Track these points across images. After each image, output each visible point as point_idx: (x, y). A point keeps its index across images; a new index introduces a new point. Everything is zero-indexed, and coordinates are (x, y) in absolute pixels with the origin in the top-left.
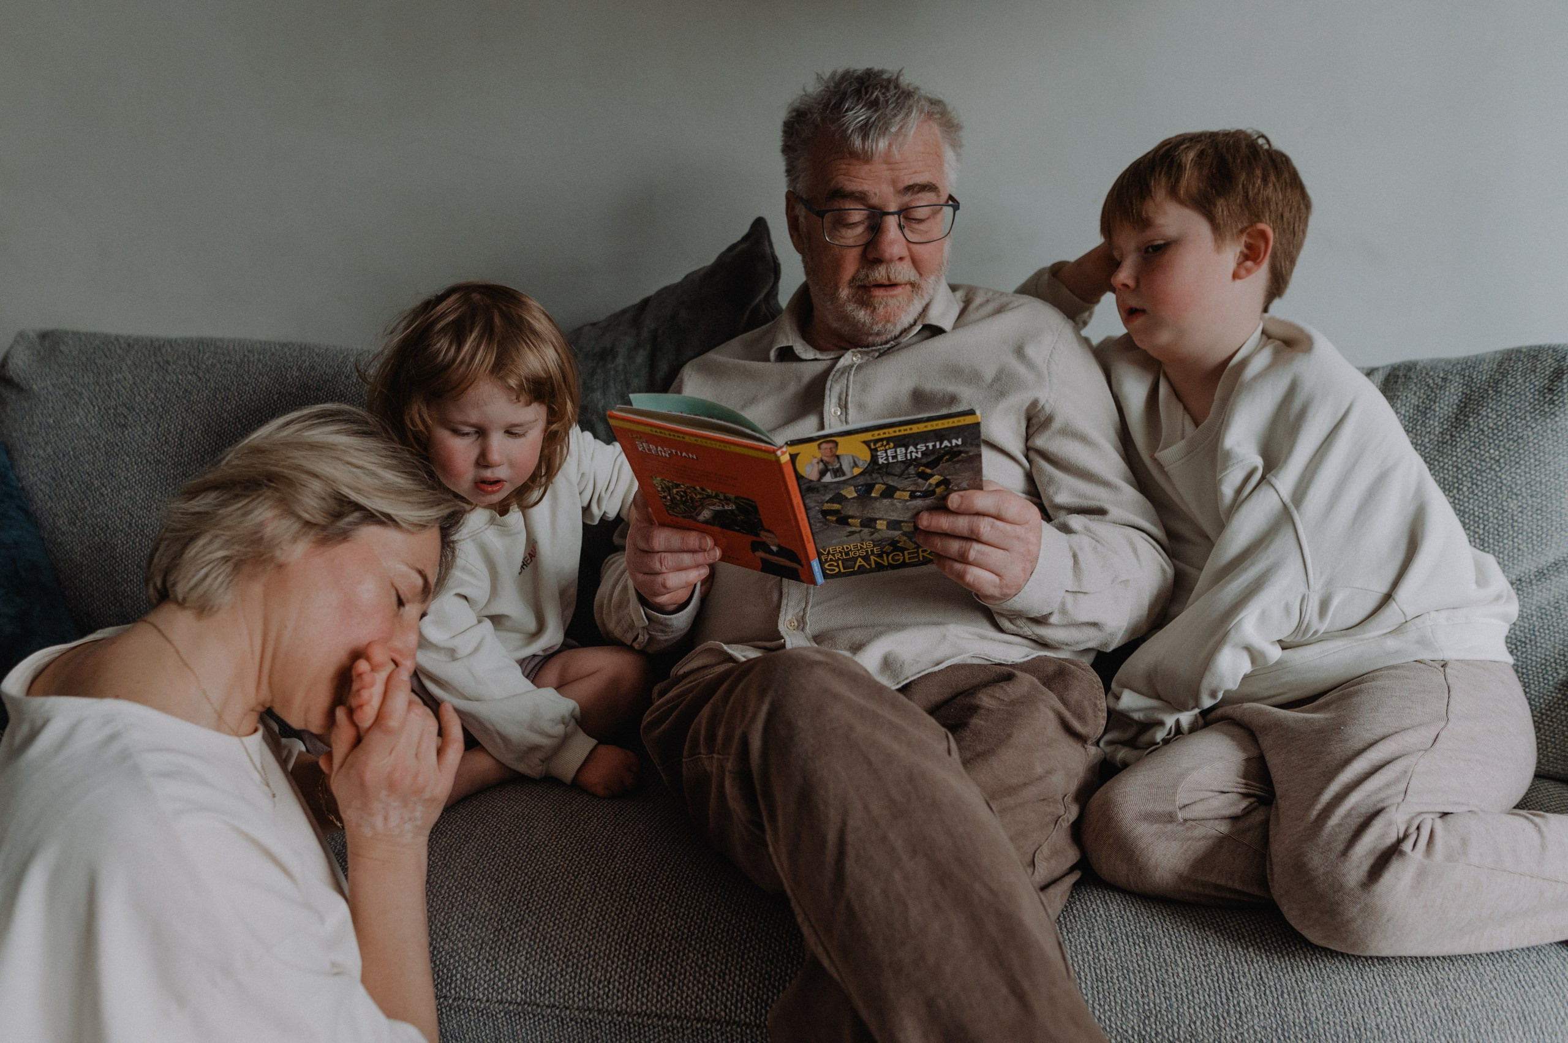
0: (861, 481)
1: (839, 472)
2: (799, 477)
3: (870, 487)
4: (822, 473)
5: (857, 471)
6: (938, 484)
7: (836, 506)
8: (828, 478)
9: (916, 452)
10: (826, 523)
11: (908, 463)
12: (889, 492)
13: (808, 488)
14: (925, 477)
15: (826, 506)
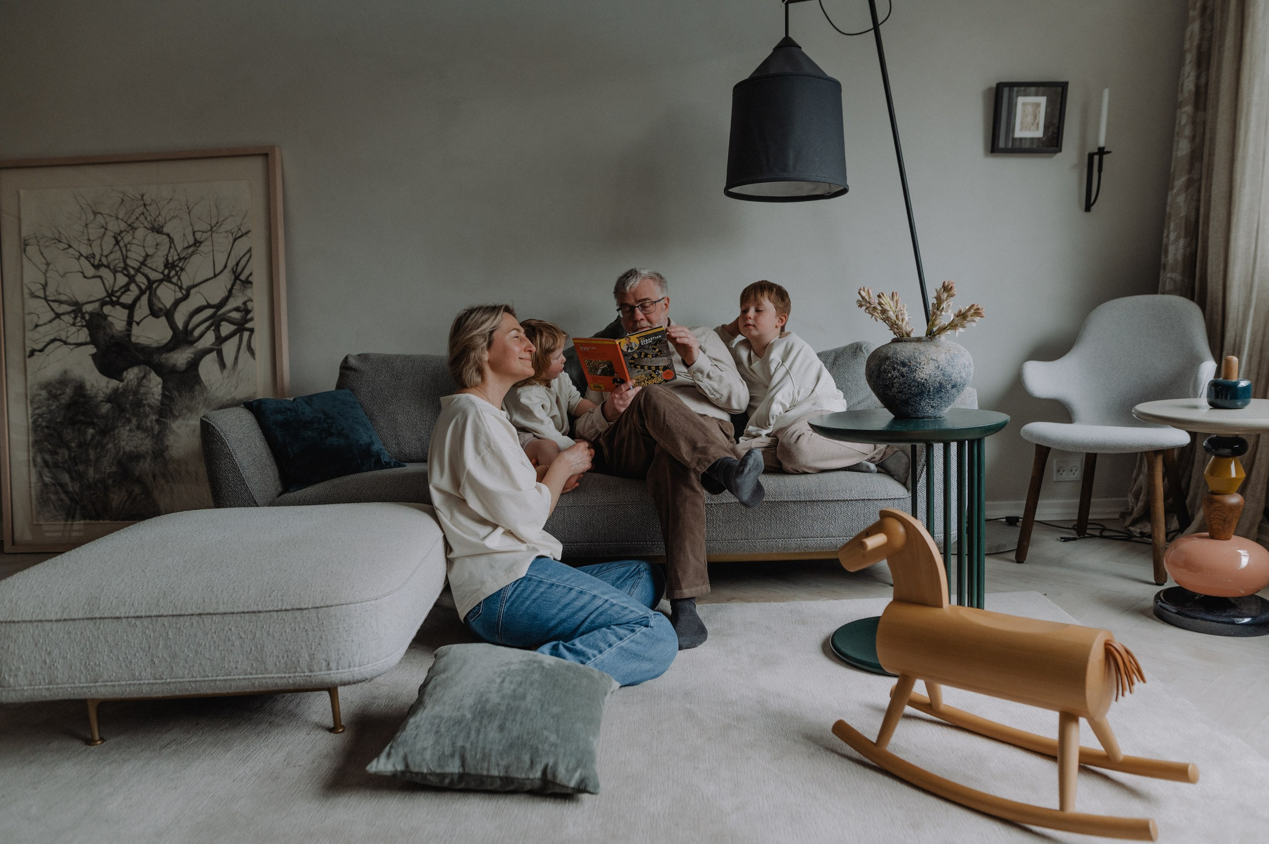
0: (638, 351)
1: (632, 348)
2: (622, 351)
3: (641, 354)
4: (628, 349)
5: (637, 348)
6: (658, 352)
7: (633, 361)
8: (629, 351)
9: (650, 340)
10: (631, 367)
11: (649, 344)
12: (646, 355)
13: (625, 355)
14: (655, 349)
15: (630, 361)
